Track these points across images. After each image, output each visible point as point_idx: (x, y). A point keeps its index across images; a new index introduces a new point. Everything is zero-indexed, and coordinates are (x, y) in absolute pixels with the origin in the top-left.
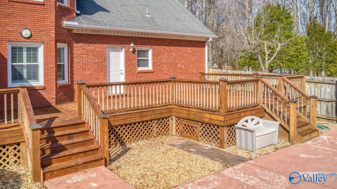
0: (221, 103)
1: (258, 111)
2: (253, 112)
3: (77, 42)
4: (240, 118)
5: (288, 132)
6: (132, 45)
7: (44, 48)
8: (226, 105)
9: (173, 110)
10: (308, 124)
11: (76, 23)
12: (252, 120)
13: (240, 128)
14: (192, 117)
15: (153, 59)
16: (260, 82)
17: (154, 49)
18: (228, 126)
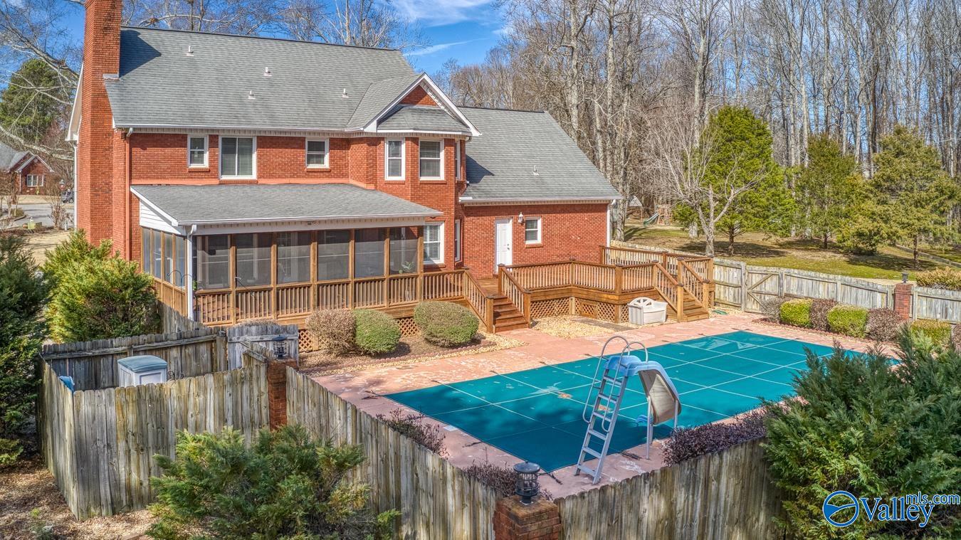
0: (616, 285)
1: (652, 293)
2: (647, 294)
3: (468, 216)
4: (633, 298)
5: (676, 312)
6: (521, 215)
7: (446, 227)
8: (620, 287)
9: (573, 291)
10: (701, 307)
11: (471, 198)
12: (644, 301)
13: (632, 307)
14: (591, 297)
15: (543, 230)
16: (655, 267)
17: (544, 218)
18: (622, 305)
